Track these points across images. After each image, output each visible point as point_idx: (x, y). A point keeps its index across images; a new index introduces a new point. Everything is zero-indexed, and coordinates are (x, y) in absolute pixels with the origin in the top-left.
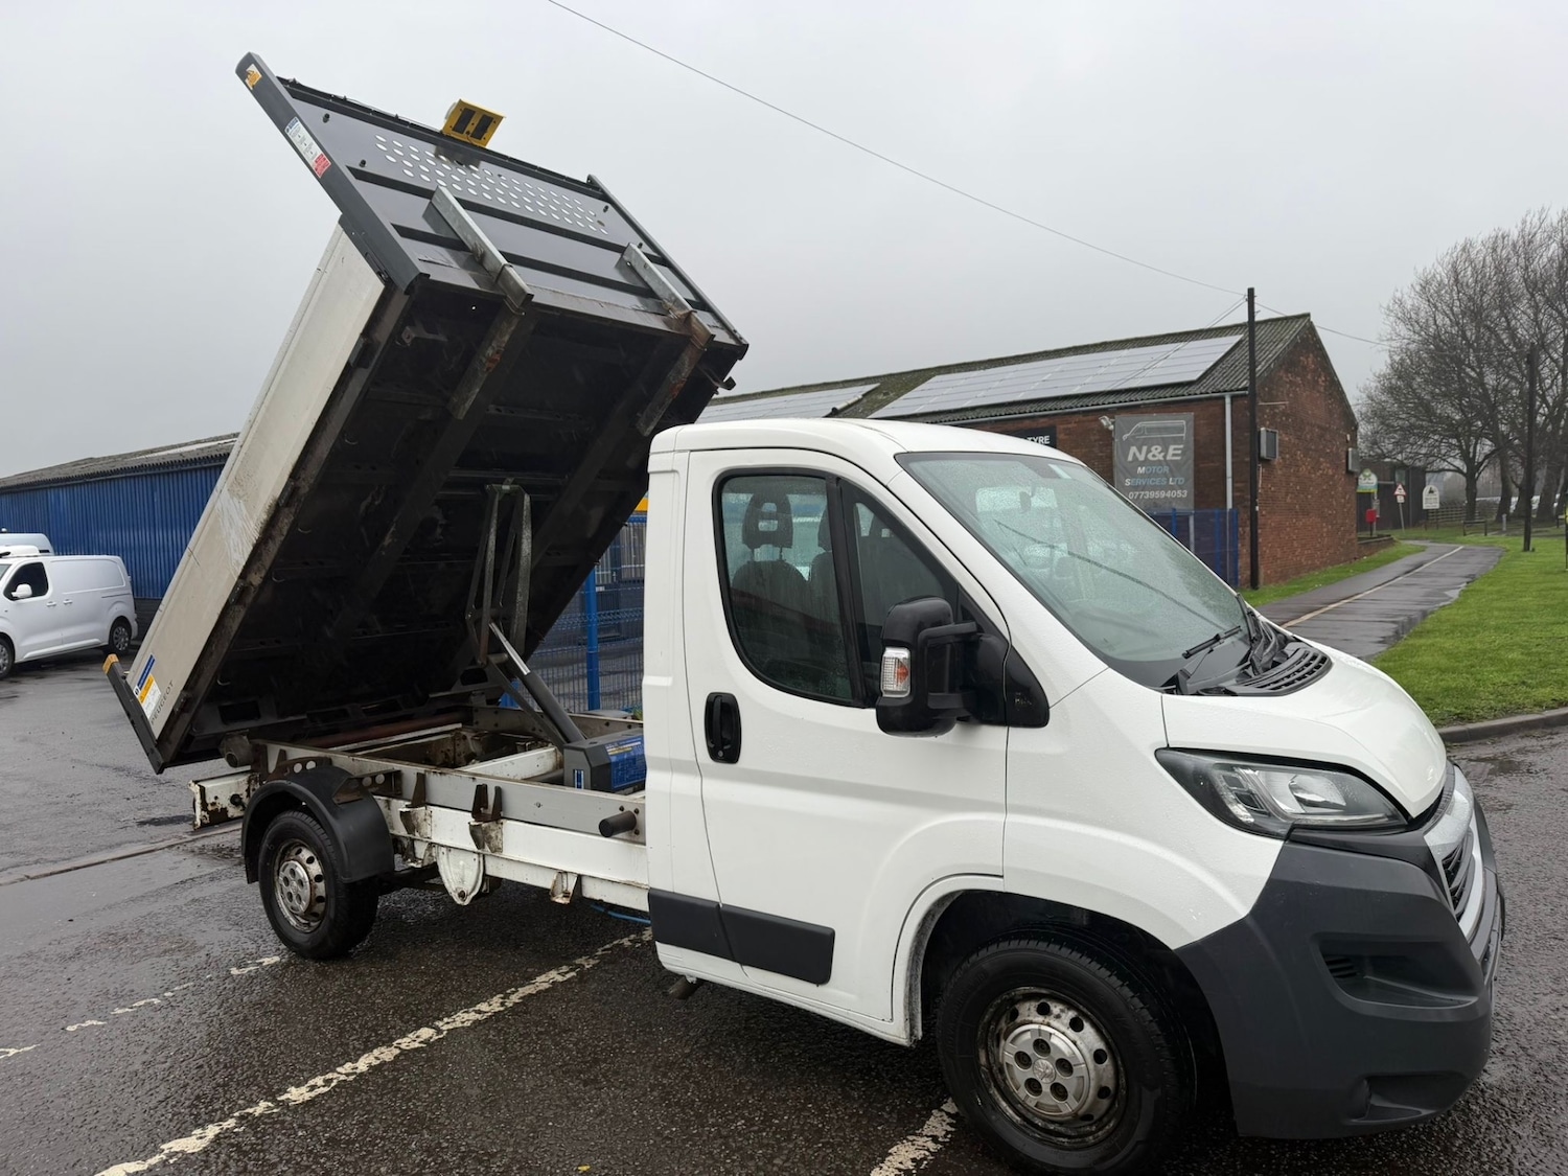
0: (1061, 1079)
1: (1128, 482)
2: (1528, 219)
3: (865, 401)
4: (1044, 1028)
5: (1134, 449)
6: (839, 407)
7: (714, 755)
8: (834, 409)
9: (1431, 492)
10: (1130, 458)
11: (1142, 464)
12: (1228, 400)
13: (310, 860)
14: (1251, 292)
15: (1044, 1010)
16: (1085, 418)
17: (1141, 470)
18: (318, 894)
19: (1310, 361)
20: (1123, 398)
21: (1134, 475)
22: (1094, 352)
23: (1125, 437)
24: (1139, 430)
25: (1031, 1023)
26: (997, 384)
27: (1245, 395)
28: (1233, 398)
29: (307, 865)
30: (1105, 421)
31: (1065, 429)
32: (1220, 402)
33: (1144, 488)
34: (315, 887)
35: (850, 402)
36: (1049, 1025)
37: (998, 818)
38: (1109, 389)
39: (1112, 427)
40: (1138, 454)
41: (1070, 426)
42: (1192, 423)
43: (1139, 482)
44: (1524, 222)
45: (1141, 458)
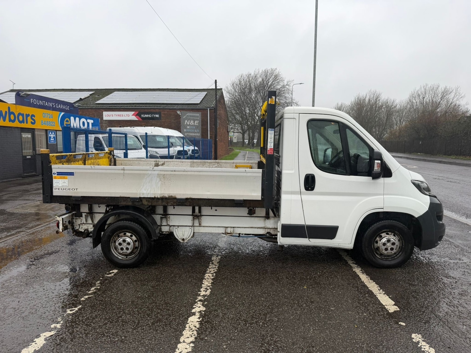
0: (392, 246)
1: (185, 130)
2: (256, 71)
4: (389, 237)
5: (186, 121)
7: (307, 189)
8: (81, 99)
9: (235, 138)
10: (185, 124)
11: (189, 125)
12: (209, 110)
13: (131, 236)
14: (216, 81)
15: (387, 234)
16: (170, 111)
17: (188, 127)
18: (136, 246)
19: (222, 101)
21: (186, 128)
23: (184, 117)
24: (188, 116)
25: (386, 237)
27: (213, 109)
28: (210, 109)
29: (131, 237)
30: (179, 112)
31: (164, 113)
32: (206, 110)
33: (189, 132)
34: (135, 244)
35: (86, 97)
36: (390, 236)
37: (382, 197)
38: (183, 103)
39: (180, 114)
40: (187, 123)
41: (165, 112)
42: (201, 115)
43: (189, 130)
44: (255, 71)
45: (188, 124)
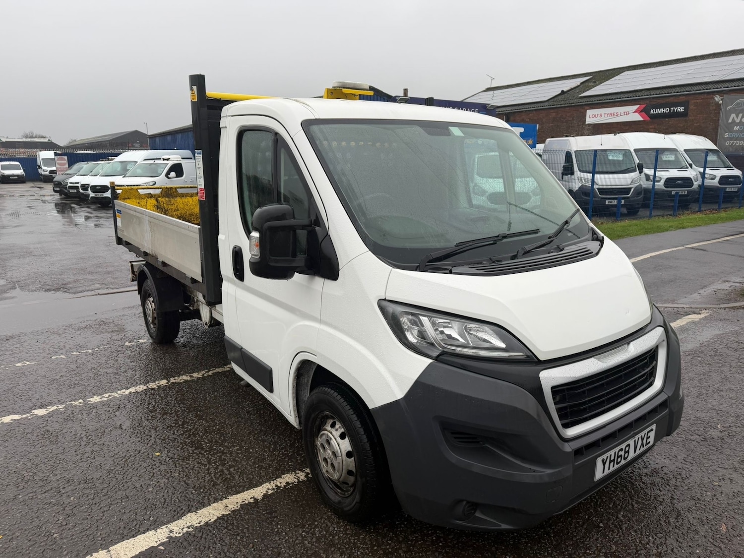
0: (334, 461)
1: (726, 135)
3: (582, 86)
4: (330, 435)
5: (733, 115)
6: (565, 89)
8: (563, 91)
10: (730, 121)
11: (737, 124)
15: (333, 425)
16: (709, 96)
17: (736, 128)
20: (734, 84)
21: (730, 130)
22: (726, 56)
23: (728, 108)
24: (738, 104)
26: (660, 76)
29: (152, 303)
30: (717, 98)
31: (694, 103)
33: (737, 139)
35: (572, 87)
38: (719, 79)
39: (721, 102)
40: (735, 119)
41: (697, 101)
43: (734, 135)
45: (738, 121)
